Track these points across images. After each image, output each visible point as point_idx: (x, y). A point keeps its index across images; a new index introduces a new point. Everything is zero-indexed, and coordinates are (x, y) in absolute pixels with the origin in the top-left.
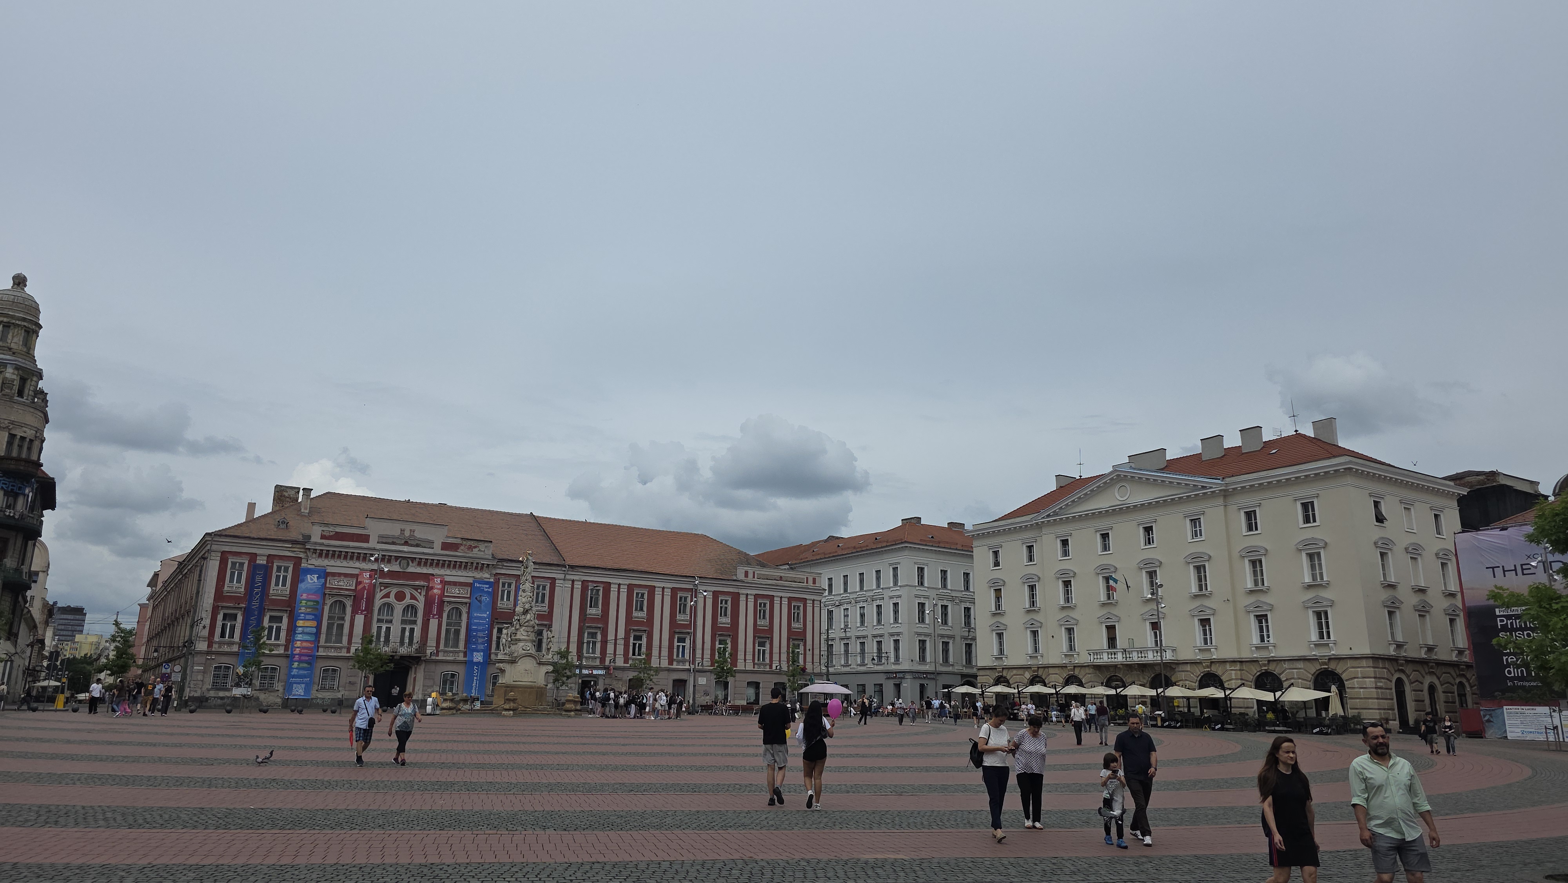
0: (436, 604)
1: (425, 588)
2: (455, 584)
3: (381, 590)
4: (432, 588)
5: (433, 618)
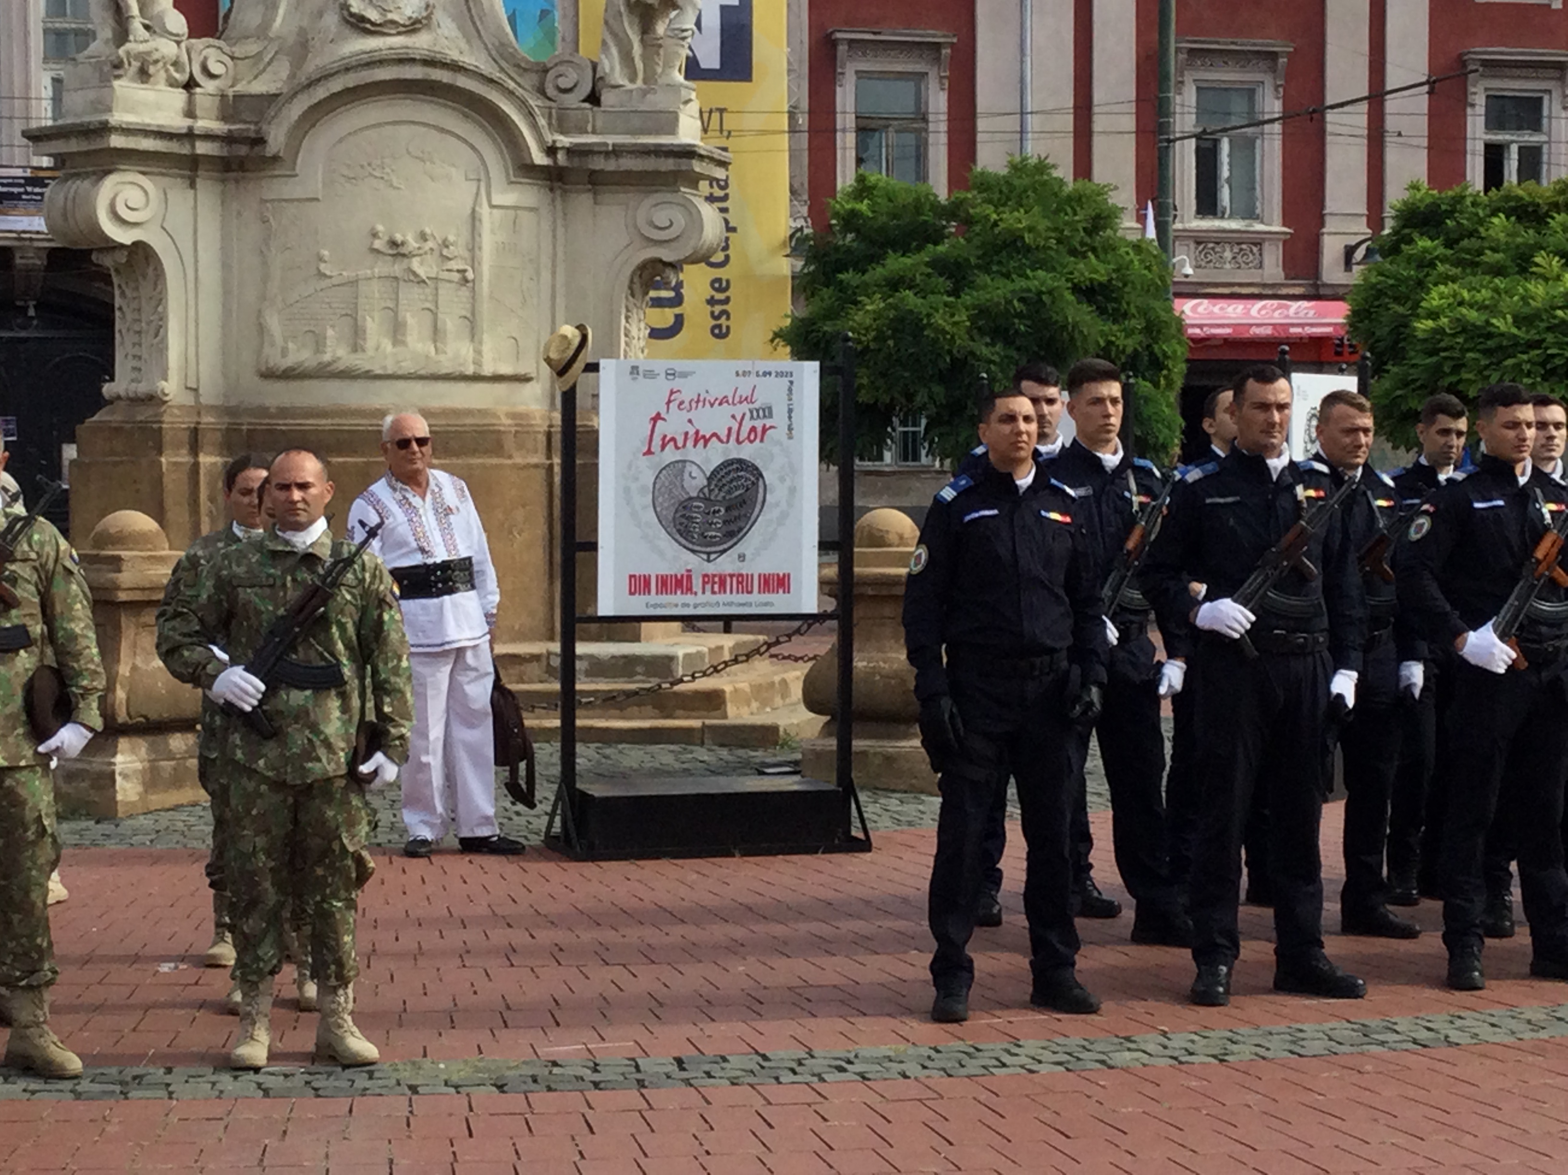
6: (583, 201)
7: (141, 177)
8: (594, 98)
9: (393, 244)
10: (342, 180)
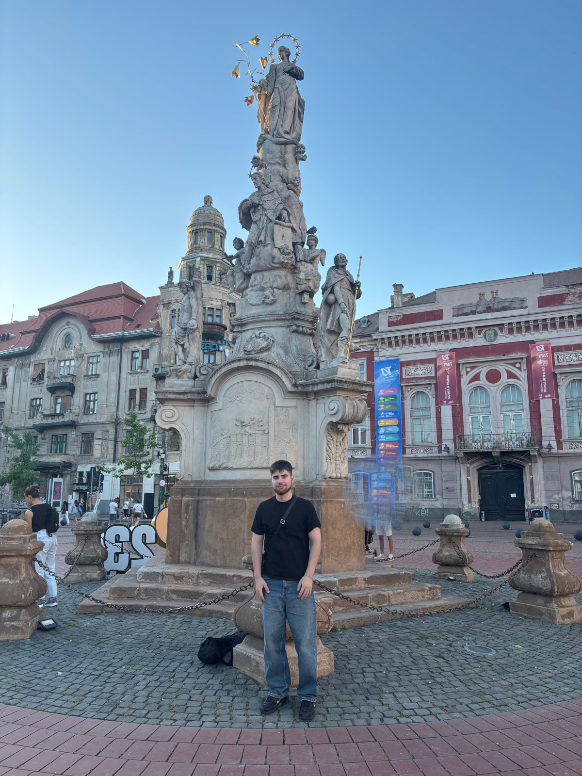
0: (545, 380)
1: (525, 360)
2: (568, 348)
3: (467, 373)
4: (535, 359)
5: (544, 397)
6: (313, 403)
7: (172, 407)
8: (318, 367)
9: (243, 422)
10: (228, 402)
